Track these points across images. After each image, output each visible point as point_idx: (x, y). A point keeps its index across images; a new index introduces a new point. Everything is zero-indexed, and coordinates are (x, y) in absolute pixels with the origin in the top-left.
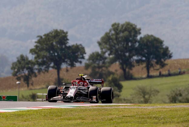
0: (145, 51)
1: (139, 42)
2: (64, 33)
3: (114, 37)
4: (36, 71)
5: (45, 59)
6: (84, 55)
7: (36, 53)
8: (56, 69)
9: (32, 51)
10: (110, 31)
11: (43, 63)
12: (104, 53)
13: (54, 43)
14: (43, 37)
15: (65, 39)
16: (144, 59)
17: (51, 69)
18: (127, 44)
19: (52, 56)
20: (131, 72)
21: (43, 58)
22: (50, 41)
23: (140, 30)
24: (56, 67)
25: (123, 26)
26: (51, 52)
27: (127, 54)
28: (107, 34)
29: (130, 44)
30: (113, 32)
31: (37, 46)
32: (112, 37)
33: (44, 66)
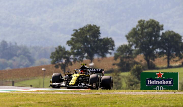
0: (166, 44)
1: (161, 37)
2: (97, 27)
3: (140, 32)
4: (72, 61)
5: (80, 50)
6: (114, 47)
7: (72, 44)
8: (89, 59)
9: (68, 43)
10: (137, 27)
11: (78, 54)
12: (131, 45)
13: (88, 36)
14: (79, 31)
15: (98, 32)
16: (165, 51)
17: (85, 59)
18: (151, 38)
19: (86, 47)
20: (154, 62)
21: (78, 49)
22: (84, 34)
23: (162, 26)
24: (89, 57)
25: (148, 22)
26: (86, 44)
27: (151, 47)
28: (134, 29)
29: (153, 38)
30: (139, 28)
31: (72, 39)
32: (138, 32)
33: (79, 57)
